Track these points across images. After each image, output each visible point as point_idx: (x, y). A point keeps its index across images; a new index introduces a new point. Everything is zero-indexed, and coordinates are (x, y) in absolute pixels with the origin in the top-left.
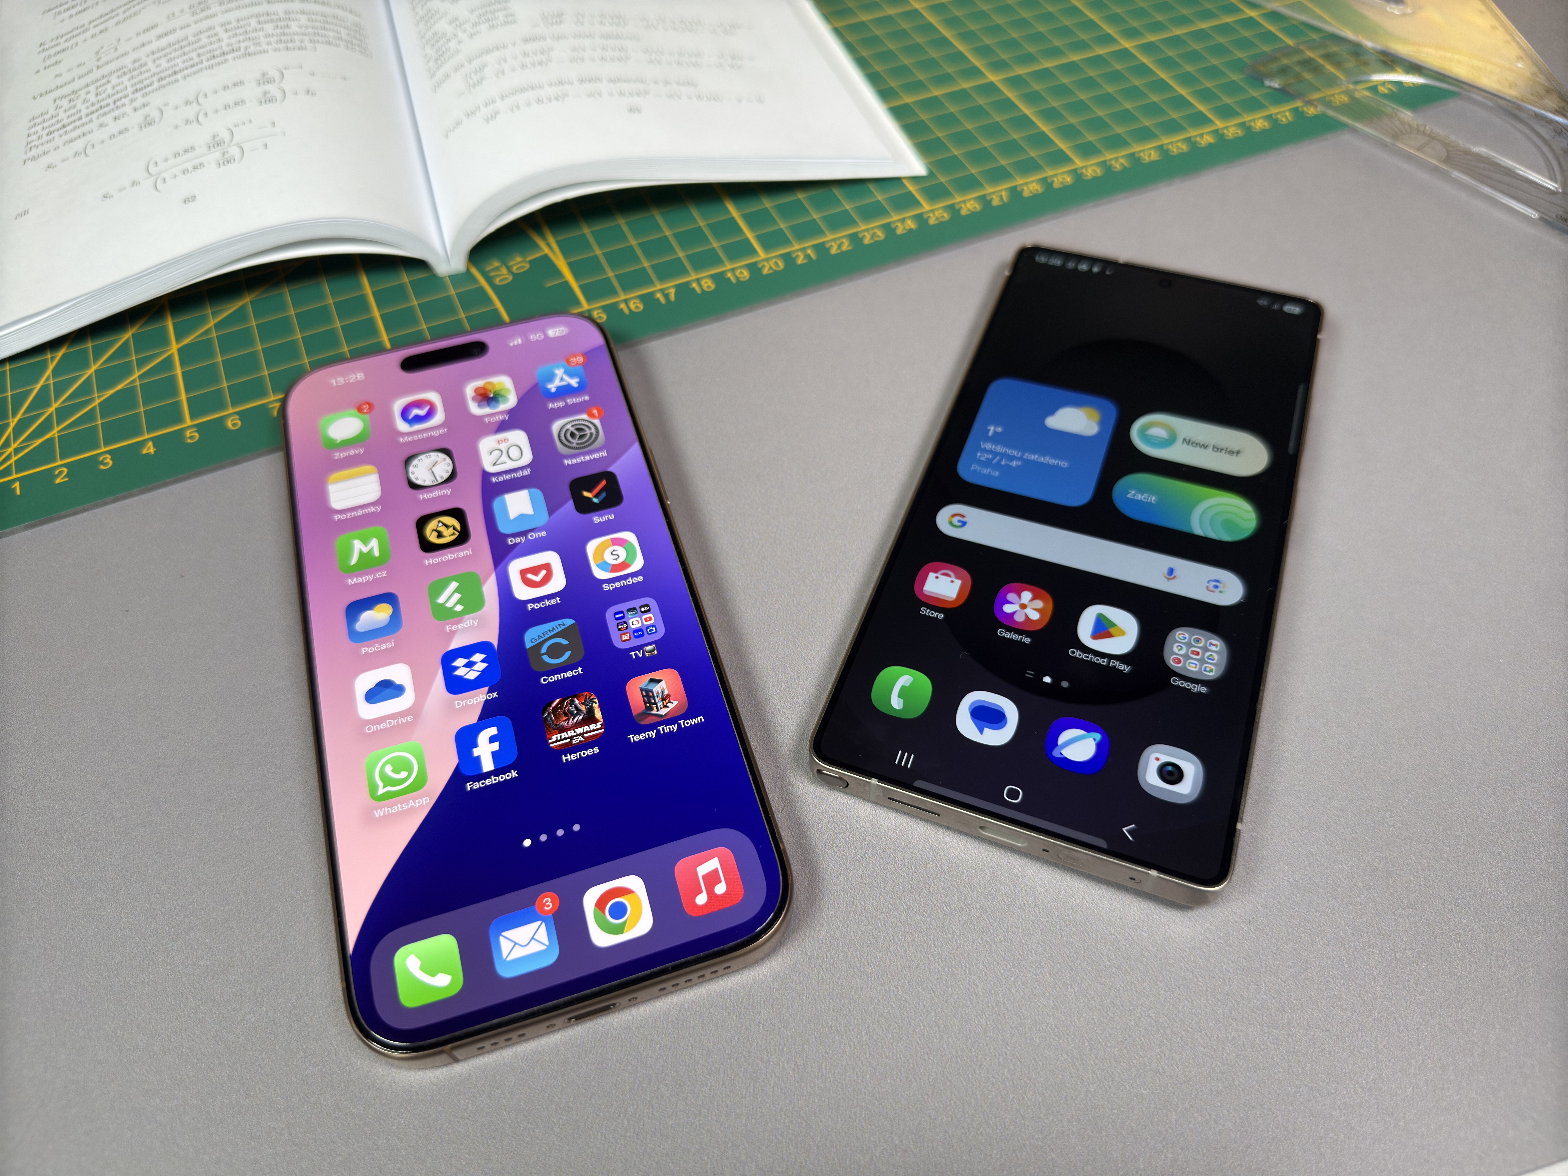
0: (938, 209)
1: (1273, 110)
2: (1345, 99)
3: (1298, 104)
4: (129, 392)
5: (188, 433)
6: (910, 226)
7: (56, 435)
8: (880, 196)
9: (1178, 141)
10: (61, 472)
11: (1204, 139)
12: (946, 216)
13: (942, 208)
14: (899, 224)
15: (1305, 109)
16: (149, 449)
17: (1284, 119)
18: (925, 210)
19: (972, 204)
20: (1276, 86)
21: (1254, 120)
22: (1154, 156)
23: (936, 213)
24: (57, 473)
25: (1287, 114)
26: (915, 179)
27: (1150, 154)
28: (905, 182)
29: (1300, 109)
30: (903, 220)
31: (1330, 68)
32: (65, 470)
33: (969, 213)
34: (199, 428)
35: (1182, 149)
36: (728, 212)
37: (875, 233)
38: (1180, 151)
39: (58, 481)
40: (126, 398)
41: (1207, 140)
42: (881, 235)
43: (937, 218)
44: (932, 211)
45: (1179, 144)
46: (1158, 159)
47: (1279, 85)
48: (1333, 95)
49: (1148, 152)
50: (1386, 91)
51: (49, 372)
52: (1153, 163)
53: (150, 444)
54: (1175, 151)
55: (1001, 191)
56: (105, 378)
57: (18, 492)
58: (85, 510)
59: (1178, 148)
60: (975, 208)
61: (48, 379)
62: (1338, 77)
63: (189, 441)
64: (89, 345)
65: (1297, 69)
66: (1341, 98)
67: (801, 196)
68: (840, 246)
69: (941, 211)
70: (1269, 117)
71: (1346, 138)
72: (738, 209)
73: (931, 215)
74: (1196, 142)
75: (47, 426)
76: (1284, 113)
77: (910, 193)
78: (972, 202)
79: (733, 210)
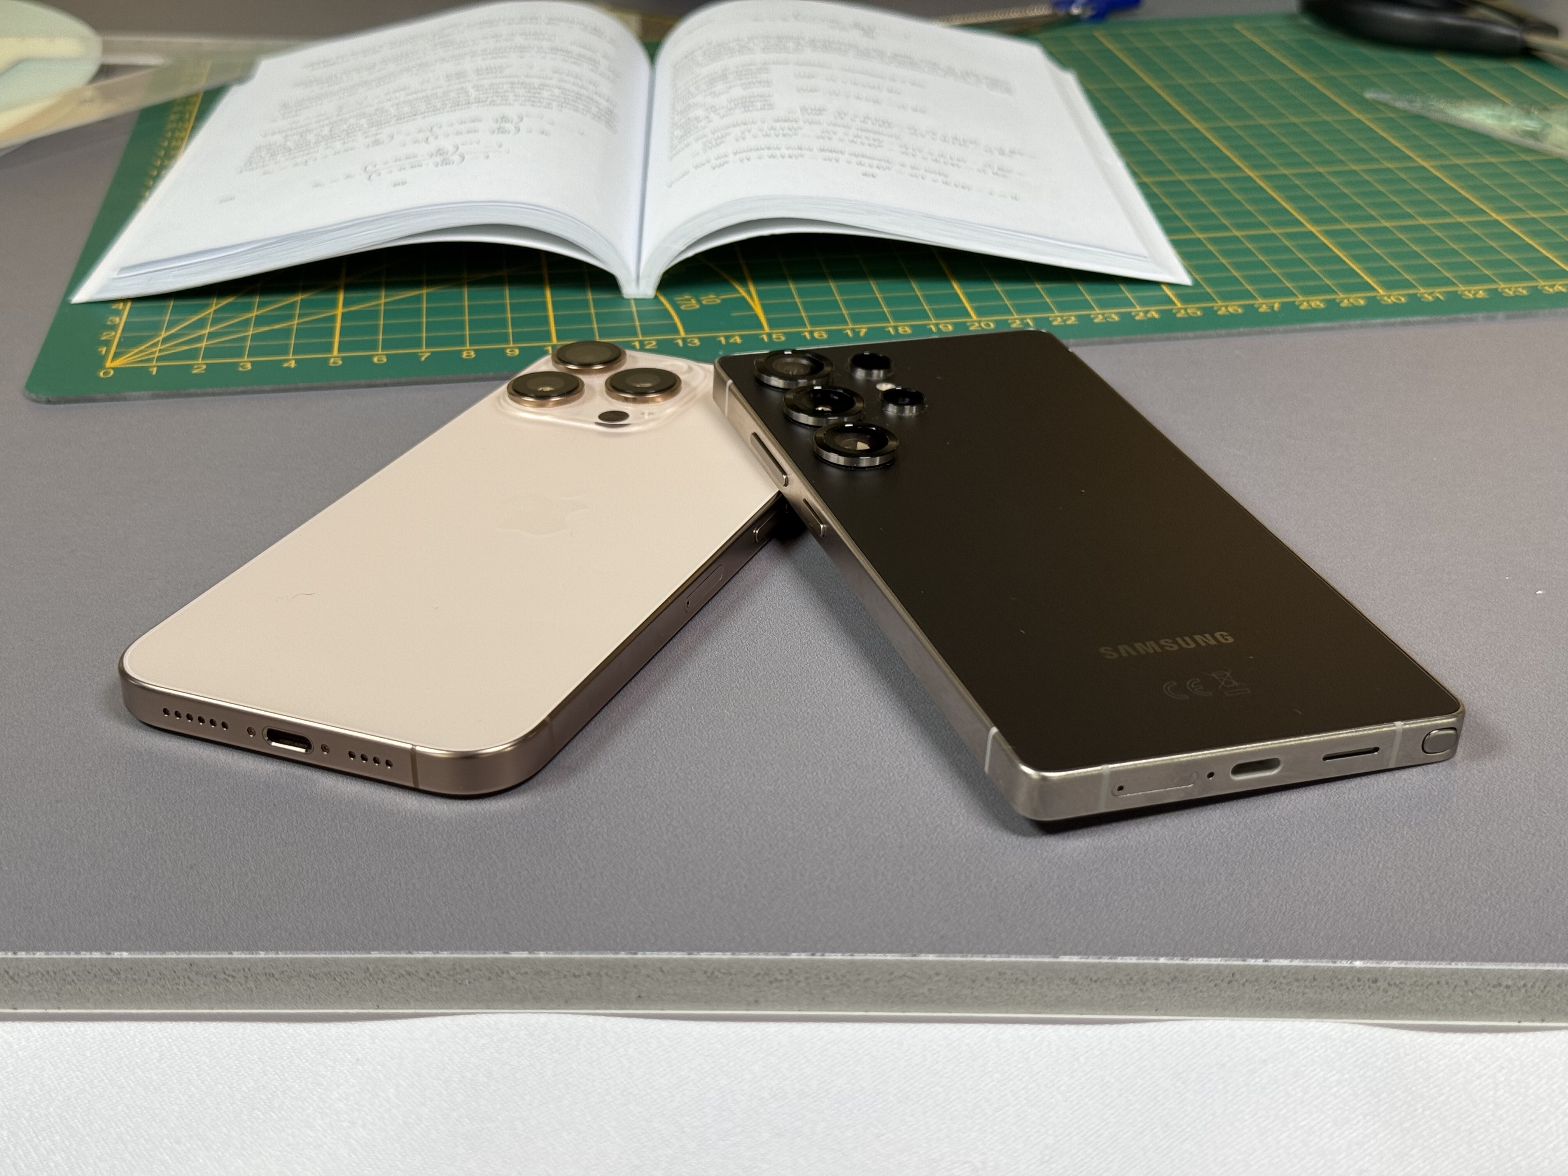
0: (1191, 308)
4: (284, 330)
5: (332, 360)
6: (1153, 317)
7: (204, 346)
8: (1129, 292)
9: (1518, 287)
10: (199, 368)
11: (1554, 289)
12: (1199, 314)
13: (1196, 308)
14: (1141, 314)
16: (290, 364)
18: (1175, 308)
19: (1235, 309)
22: (1481, 295)
23: (1188, 311)
24: (196, 367)
26: (1174, 285)
27: (1477, 293)
28: (1164, 286)
30: (1146, 312)
32: (204, 367)
33: (1227, 314)
34: (343, 359)
35: (1521, 293)
36: (952, 290)
37: (1111, 316)
38: (1518, 295)
39: (195, 372)
40: (280, 334)
41: (1558, 290)
42: (1116, 318)
43: (1187, 314)
44: (1185, 309)
45: (1519, 290)
46: (1486, 298)
49: (1475, 292)
51: (212, 309)
52: (1477, 300)
53: (293, 362)
54: (1510, 293)
55: (1274, 303)
56: (265, 320)
57: (154, 373)
59: (1516, 292)
60: (1237, 311)
61: (209, 314)
63: (331, 364)
64: (258, 298)
67: (1039, 286)
68: (1065, 322)
69: (1194, 310)
73: (1182, 311)
74: (1541, 290)
75: (197, 340)
77: (1165, 293)
78: (1235, 307)
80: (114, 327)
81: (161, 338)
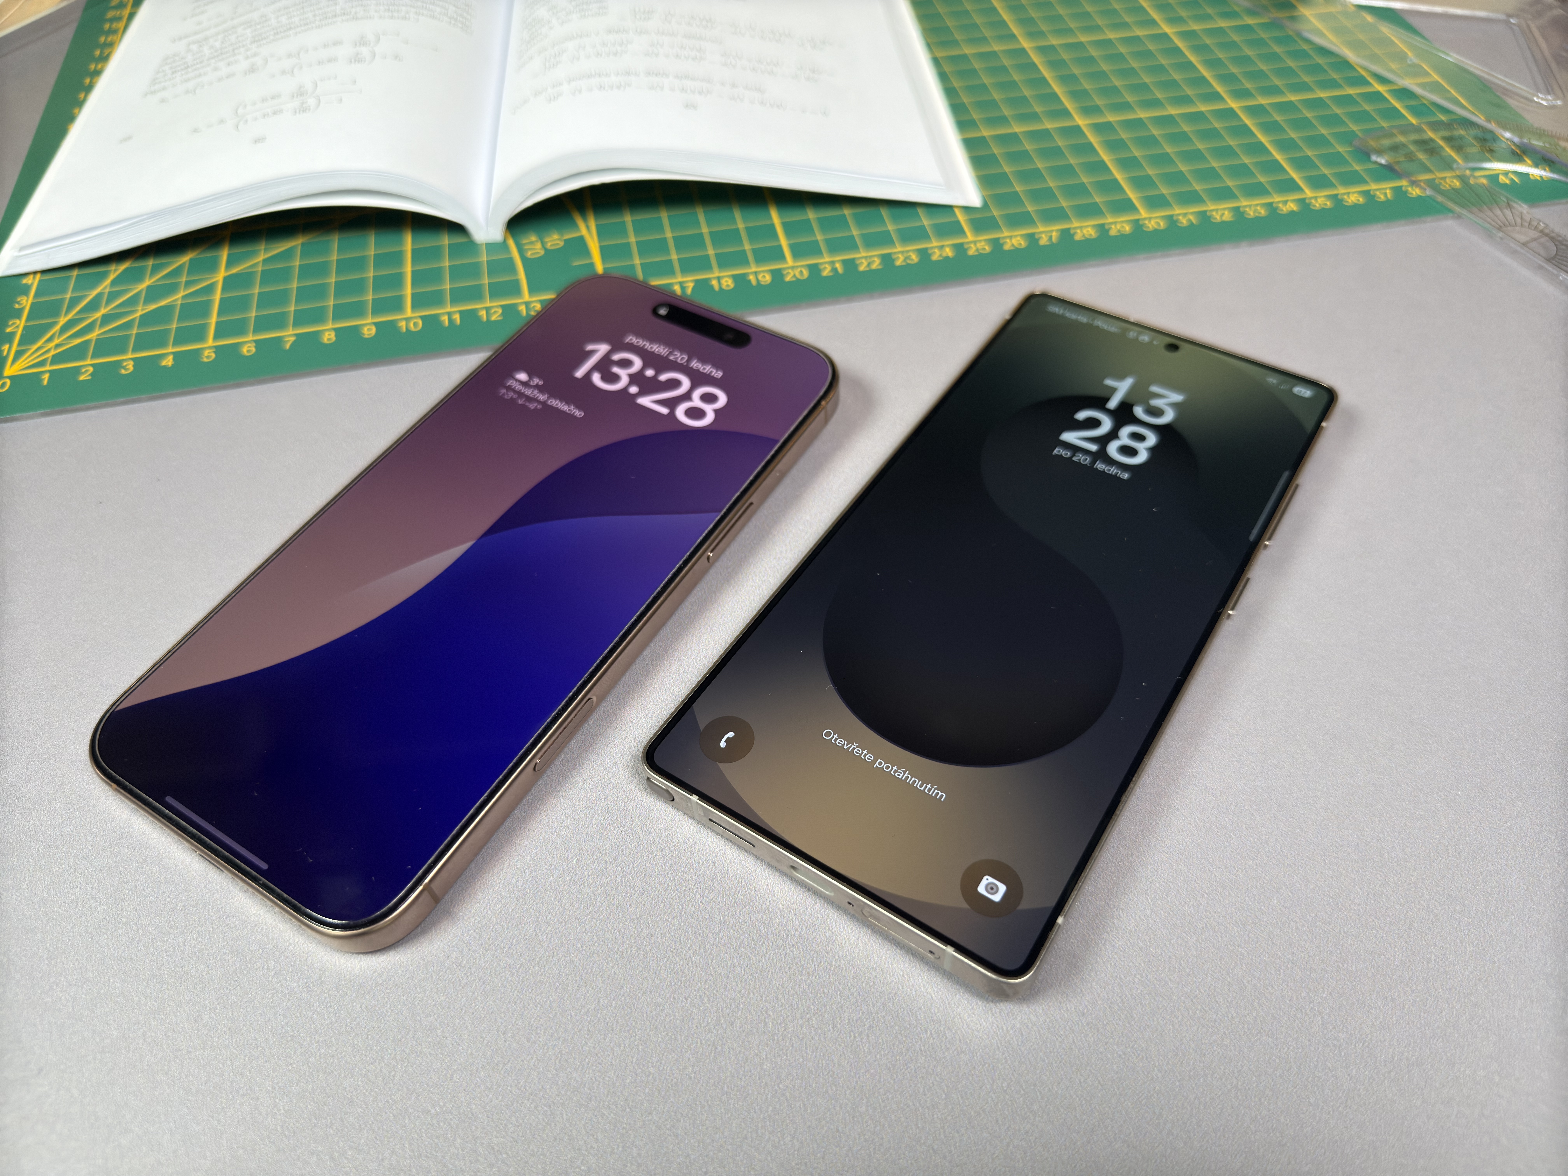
0: (980, 241)
1: (1373, 186)
2: (1457, 184)
3: (1404, 183)
4: (169, 308)
5: (206, 353)
6: (947, 254)
7: (95, 338)
8: (925, 221)
9: (1257, 205)
10: (87, 371)
11: (1287, 206)
12: (988, 249)
13: (985, 240)
14: (936, 250)
15: (1410, 189)
16: (169, 361)
17: (1382, 197)
18: (966, 240)
19: (1019, 240)
20: (1383, 162)
21: (1348, 193)
22: (1227, 216)
23: (978, 245)
24: (83, 370)
25: (1388, 191)
26: (967, 209)
27: (1223, 214)
28: (957, 211)
29: (1404, 189)
30: (941, 248)
31: (1449, 151)
32: (91, 369)
33: (1012, 248)
34: (218, 350)
35: (1260, 213)
36: (771, 218)
37: (910, 256)
38: (1257, 215)
39: (82, 378)
40: (164, 314)
41: (1290, 206)
42: (915, 258)
43: (977, 250)
44: (975, 242)
45: (1259, 208)
46: (1231, 219)
47: (1387, 161)
48: (1444, 178)
49: (1221, 212)
50: (1507, 182)
51: (108, 282)
52: (1223, 223)
53: (171, 357)
54: (1251, 213)
55: (1052, 231)
56: (153, 294)
57: (45, 382)
58: (96, 408)
59: (1256, 211)
60: (1020, 244)
61: (105, 288)
62: (1455, 161)
63: (205, 360)
64: (150, 262)
65: (1412, 148)
66: (1452, 182)
67: (847, 212)
68: (869, 264)
69: (983, 243)
70: (1366, 194)
71: (1449, 223)
72: (781, 216)
73: (972, 245)
74: (1277, 208)
75: (89, 328)
76: (1383, 190)
77: (958, 223)
78: (1019, 238)
79: (775, 216)
80: (18, 314)
81: (57, 328)
